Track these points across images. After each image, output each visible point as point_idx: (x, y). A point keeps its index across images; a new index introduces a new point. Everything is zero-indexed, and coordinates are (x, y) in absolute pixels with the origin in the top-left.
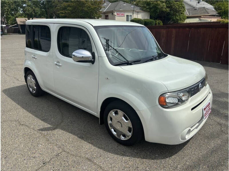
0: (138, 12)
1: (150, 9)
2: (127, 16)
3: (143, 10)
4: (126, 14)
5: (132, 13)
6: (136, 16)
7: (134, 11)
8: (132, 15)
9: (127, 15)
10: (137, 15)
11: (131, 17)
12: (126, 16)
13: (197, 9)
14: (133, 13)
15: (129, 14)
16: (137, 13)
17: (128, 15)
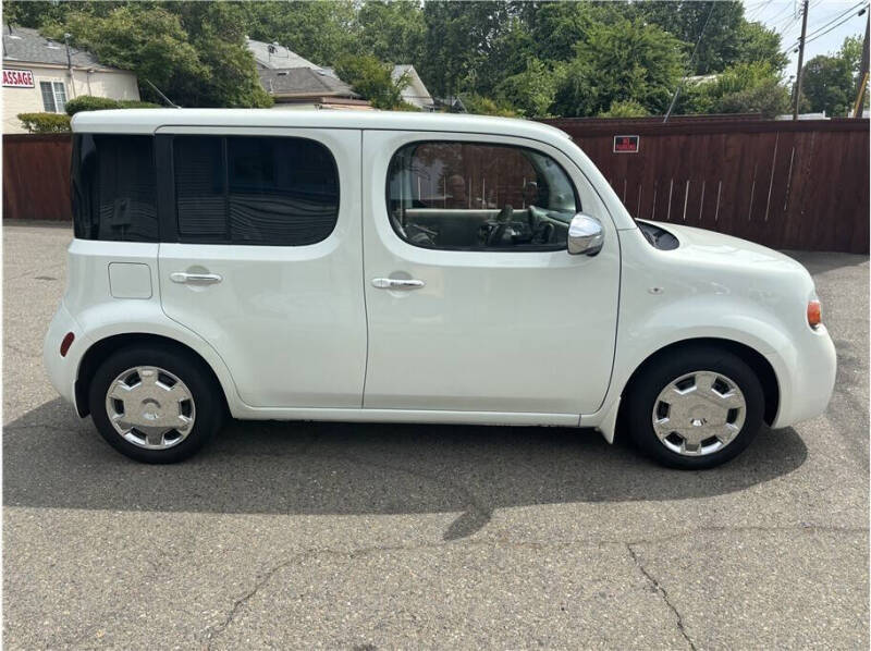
0: (88, 71)
1: (137, 60)
2: (45, 86)
3: (105, 64)
4: (38, 78)
5: (63, 73)
6: (82, 87)
7: (70, 66)
8: (62, 81)
9: (42, 83)
10: (85, 85)
11: (63, 90)
12: (38, 87)
13: (288, 73)
14: (69, 76)
15: (52, 79)
16: (84, 75)
17: (49, 84)
